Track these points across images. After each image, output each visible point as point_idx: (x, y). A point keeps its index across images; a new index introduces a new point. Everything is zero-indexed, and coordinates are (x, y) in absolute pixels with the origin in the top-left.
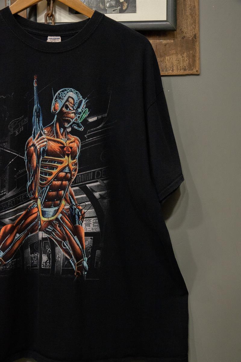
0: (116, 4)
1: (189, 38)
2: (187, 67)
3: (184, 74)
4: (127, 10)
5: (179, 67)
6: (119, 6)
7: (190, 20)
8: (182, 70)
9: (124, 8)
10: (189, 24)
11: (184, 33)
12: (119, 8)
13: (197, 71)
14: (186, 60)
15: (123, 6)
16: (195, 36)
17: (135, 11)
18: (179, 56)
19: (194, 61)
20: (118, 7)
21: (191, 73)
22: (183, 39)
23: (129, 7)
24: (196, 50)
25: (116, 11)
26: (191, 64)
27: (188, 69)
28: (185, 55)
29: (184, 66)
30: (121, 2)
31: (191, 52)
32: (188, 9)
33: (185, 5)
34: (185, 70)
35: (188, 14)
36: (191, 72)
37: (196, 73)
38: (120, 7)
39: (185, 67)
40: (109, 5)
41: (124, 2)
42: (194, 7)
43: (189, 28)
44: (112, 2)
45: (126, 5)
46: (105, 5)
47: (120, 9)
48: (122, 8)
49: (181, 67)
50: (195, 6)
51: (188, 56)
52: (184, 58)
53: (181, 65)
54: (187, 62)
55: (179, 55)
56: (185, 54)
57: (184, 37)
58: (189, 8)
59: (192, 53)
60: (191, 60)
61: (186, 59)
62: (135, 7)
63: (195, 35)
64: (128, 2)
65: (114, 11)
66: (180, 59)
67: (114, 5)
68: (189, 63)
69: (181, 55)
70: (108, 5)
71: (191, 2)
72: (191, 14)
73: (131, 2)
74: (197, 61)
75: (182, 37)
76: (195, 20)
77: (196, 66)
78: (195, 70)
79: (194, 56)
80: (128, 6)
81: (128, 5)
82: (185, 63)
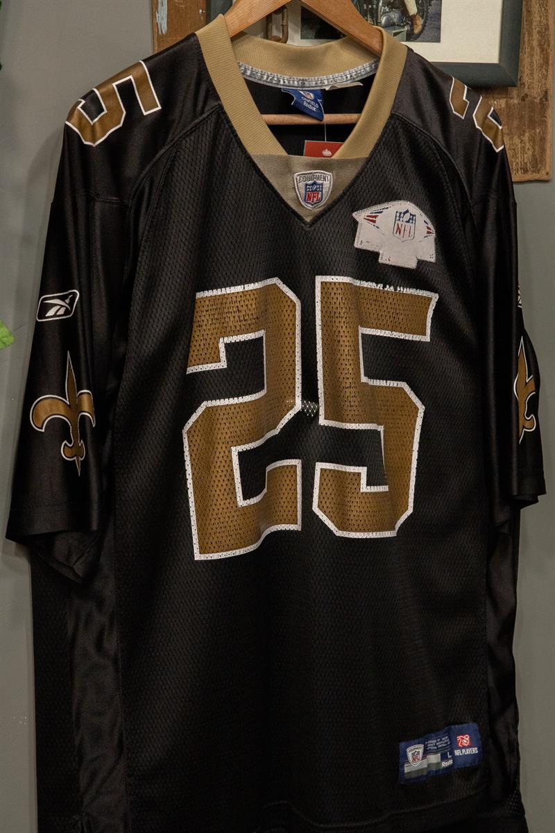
0: (401, 19)
1: (535, 98)
2: (529, 165)
3: (523, 179)
4: (422, 36)
5: (514, 164)
6: (407, 24)
7: (537, 58)
8: (520, 172)
9: (416, 31)
10: (535, 66)
11: (527, 86)
12: (406, 28)
13: (547, 174)
14: (529, 149)
15: (415, 26)
16: (546, 95)
17: (437, 40)
18: (516, 140)
19: (543, 150)
20: (403, 27)
21: (536, 178)
22: (524, 100)
23: (426, 28)
24: (546, 126)
25: (401, 34)
26: (538, 156)
27: (532, 169)
28: (526, 137)
29: (524, 163)
30: (411, 15)
31: (538, 131)
32: (535, 32)
33: (530, 23)
34: (526, 171)
35: (535, 43)
36: (536, 176)
37: (545, 177)
38: (409, 28)
39: (526, 164)
40: (385, 21)
41: (418, 17)
42: (546, 29)
43: (535, 76)
44: (392, 13)
45: (420, 22)
46: (377, 19)
47: (407, 31)
48: (412, 30)
49: (517, 163)
50: (547, 25)
51: (532, 140)
52: (525, 143)
53: (519, 160)
54: (530, 153)
55: (515, 137)
56: (527, 134)
57: (526, 95)
58: (537, 29)
59: (540, 133)
60: (537, 148)
61: (528, 145)
62: (439, 28)
63: (546, 92)
64: (425, 16)
65: (395, 34)
66: (517, 145)
67: (395, 20)
68: (533, 155)
69: (519, 137)
70: (383, 20)
71: (541, 17)
72: (540, 45)
73: (431, 18)
74: (549, 152)
75: (523, 95)
76: (548, 59)
77: (546, 163)
78: (543, 172)
79: (543, 139)
80: (424, 26)
81: (425, 22)
82: (526, 156)
